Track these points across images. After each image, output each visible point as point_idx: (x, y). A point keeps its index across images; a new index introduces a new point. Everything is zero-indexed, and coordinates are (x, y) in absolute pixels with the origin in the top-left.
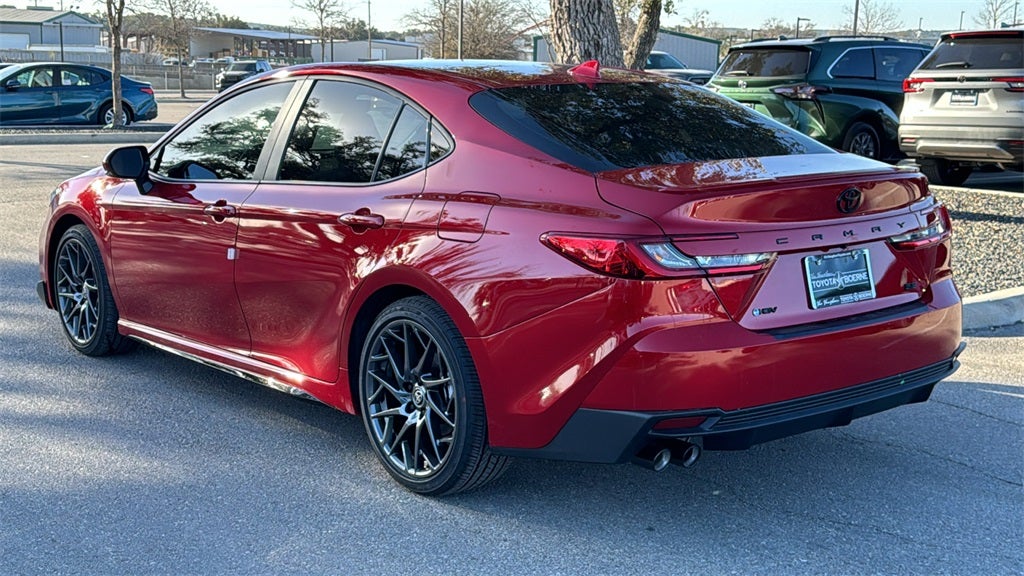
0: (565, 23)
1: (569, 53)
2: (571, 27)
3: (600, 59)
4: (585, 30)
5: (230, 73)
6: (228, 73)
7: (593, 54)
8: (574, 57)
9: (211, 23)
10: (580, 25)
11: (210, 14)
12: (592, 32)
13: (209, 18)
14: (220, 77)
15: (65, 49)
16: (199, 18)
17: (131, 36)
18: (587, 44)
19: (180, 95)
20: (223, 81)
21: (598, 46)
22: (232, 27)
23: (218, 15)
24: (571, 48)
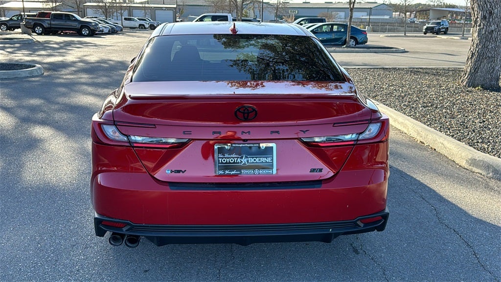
0: (476, 2)
1: (476, 17)
2: (478, 4)
3: (491, 20)
4: (485, 5)
5: (430, 25)
6: (429, 26)
7: (487, 18)
8: (478, 19)
9: (441, 6)
10: (483, 3)
11: (441, 3)
12: (489, 6)
13: (440, 4)
14: (425, 27)
15: (371, 17)
16: (436, 4)
17: (408, 12)
18: (485, 12)
19: (404, 34)
20: (426, 29)
21: (491, 13)
22: (449, 8)
23: (444, 3)
24: (477, 15)
